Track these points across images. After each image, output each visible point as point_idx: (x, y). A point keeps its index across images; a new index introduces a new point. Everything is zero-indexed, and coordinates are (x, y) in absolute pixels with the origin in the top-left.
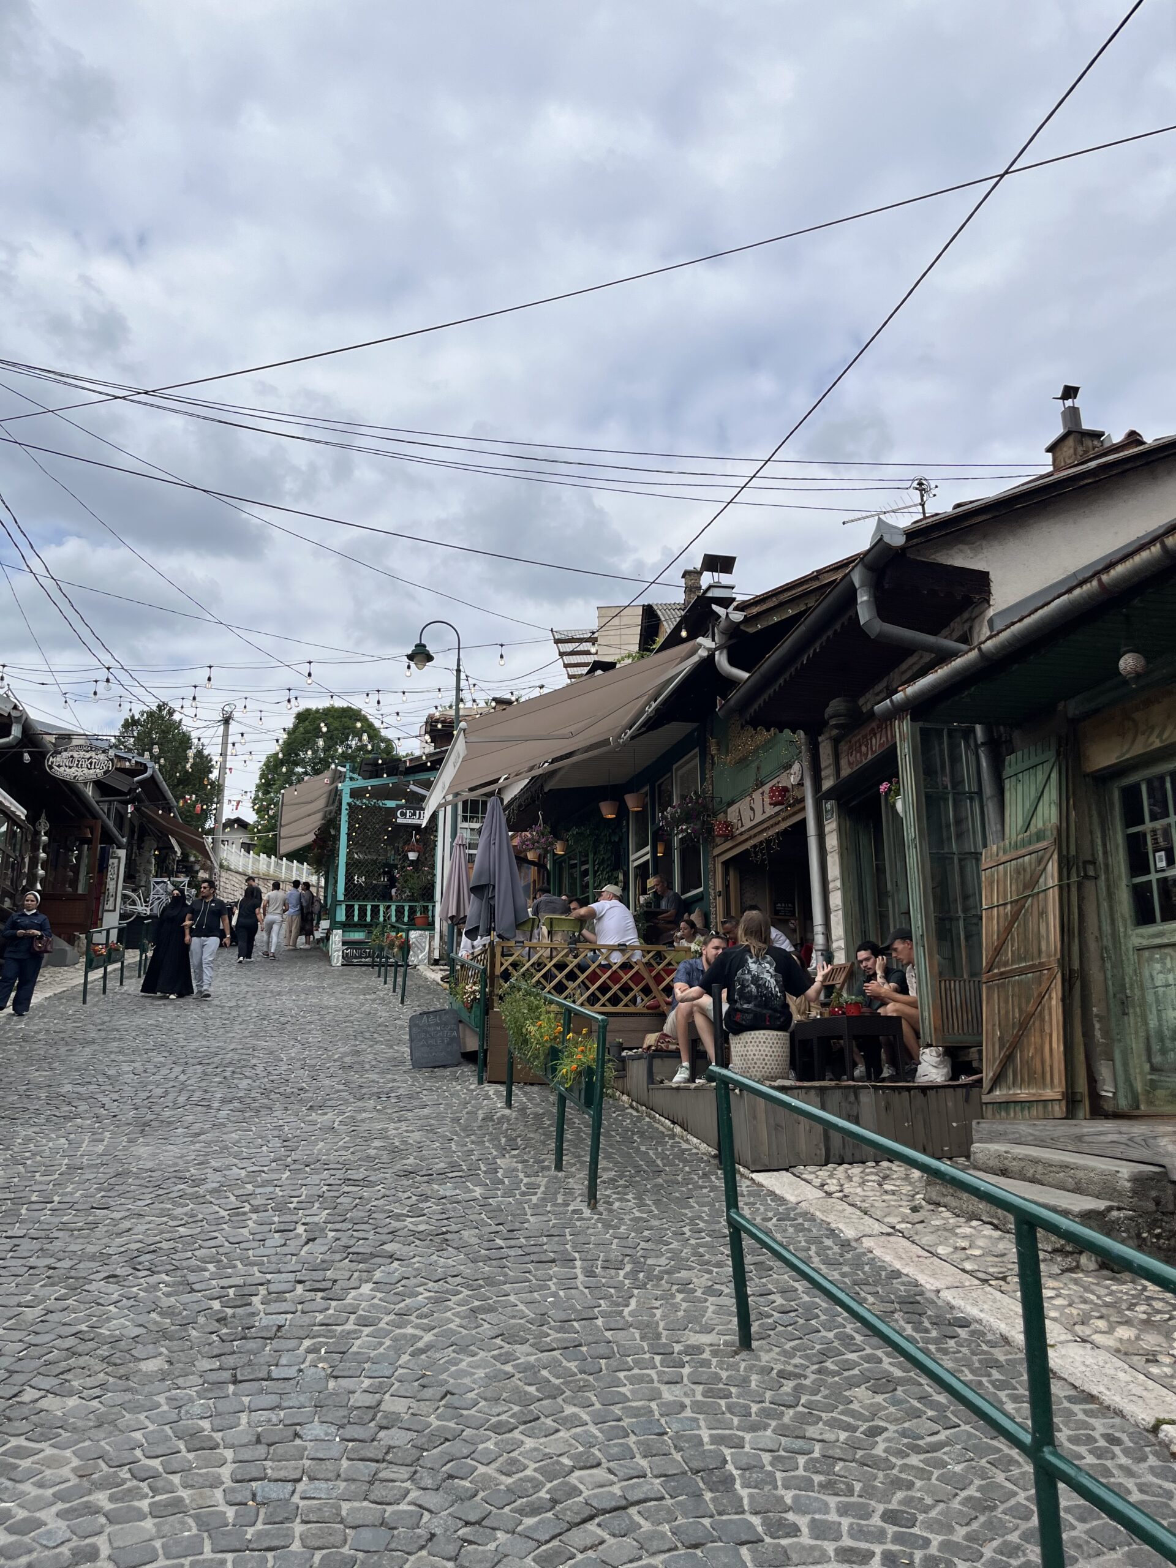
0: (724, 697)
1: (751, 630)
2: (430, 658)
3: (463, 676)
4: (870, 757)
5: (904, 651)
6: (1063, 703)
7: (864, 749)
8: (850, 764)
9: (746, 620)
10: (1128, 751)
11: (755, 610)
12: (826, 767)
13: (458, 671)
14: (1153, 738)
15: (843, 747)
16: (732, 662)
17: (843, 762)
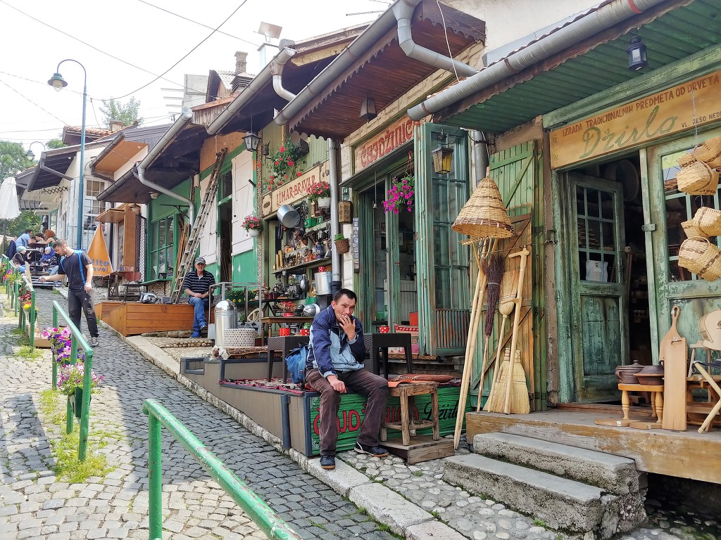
0: (280, 109)
1: (299, 63)
2: (65, 84)
3: (88, 98)
4: (379, 159)
5: (429, 69)
6: (540, 117)
7: (374, 152)
8: (363, 163)
9: (296, 56)
10: (591, 152)
11: (302, 50)
12: (345, 166)
13: (85, 95)
14: (613, 142)
15: (359, 151)
16: (285, 85)
17: (358, 162)
